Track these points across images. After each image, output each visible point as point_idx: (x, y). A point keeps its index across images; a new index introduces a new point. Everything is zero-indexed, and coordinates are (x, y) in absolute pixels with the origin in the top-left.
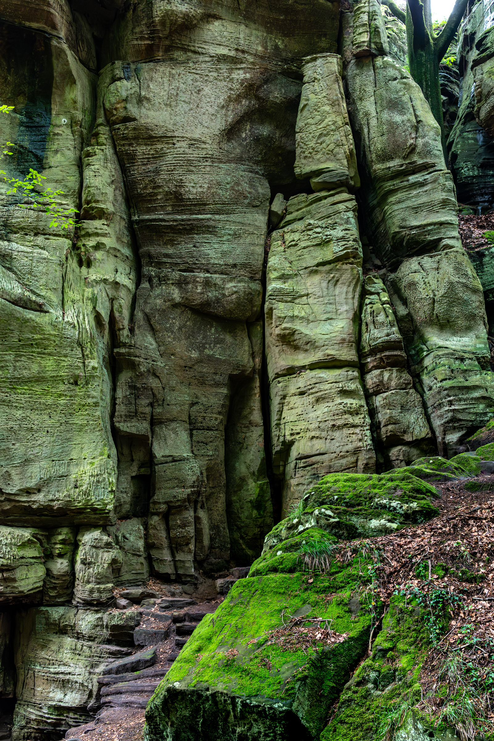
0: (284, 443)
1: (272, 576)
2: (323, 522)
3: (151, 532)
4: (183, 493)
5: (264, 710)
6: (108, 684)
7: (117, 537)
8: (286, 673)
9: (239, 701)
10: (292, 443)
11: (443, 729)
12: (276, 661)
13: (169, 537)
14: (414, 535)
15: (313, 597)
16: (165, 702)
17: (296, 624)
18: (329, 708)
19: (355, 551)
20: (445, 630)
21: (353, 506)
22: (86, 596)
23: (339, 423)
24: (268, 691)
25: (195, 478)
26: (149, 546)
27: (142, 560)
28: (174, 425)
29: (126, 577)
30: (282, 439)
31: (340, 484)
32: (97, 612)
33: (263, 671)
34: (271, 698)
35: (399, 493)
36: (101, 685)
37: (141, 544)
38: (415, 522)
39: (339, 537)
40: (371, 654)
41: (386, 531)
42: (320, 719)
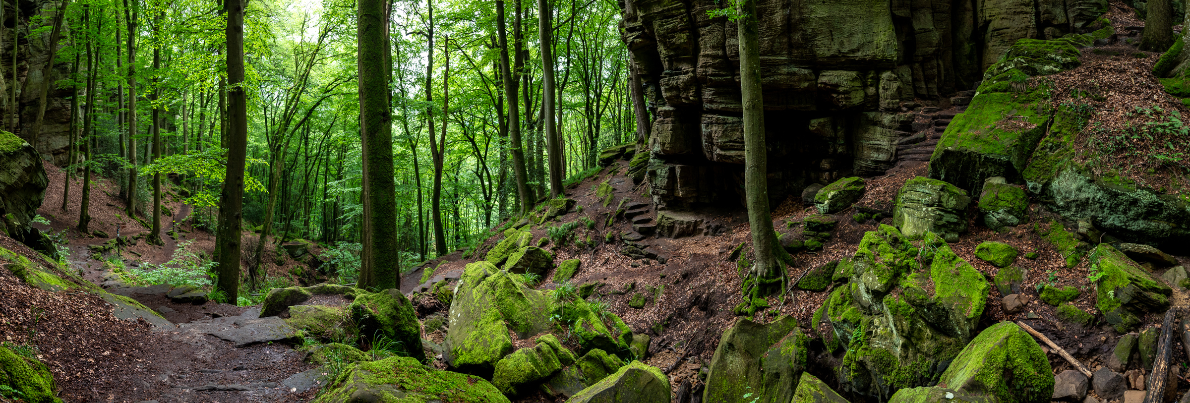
0: (985, 21)
1: (994, 93)
2: (1019, 65)
3: (915, 72)
4: (931, 50)
5: (996, 160)
6: (901, 150)
7: (898, 75)
8: (1007, 143)
9: (983, 156)
10: (990, 21)
11: (1086, 170)
12: (1001, 136)
13: (924, 75)
14: (1070, 75)
15: (1018, 105)
16: (943, 157)
17: (1009, 119)
18: (1026, 160)
19: (1040, 82)
20: (1085, 124)
21: (1035, 57)
22: (886, 106)
23: (1018, 10)
24: (998, 152)
25: (937, 41)
26: (914, 80)
27: (911, 87)
28: (924, 10)
29: (904, 96)
30: (984, 19)
31: (1028, 45)
32: (892, 114)
33: (995, 142)
34: (1000, 155)
35: (1061, 52)
36: (897, 150)
37: (910, 78)
38: (1068, 68)
39: (1028, 74)
40: (1049, 135)
41: (1053, 72)
42: (1022, 165)
